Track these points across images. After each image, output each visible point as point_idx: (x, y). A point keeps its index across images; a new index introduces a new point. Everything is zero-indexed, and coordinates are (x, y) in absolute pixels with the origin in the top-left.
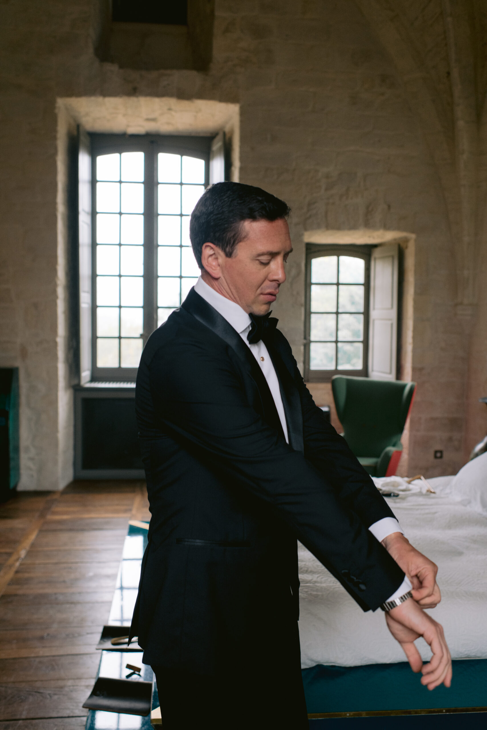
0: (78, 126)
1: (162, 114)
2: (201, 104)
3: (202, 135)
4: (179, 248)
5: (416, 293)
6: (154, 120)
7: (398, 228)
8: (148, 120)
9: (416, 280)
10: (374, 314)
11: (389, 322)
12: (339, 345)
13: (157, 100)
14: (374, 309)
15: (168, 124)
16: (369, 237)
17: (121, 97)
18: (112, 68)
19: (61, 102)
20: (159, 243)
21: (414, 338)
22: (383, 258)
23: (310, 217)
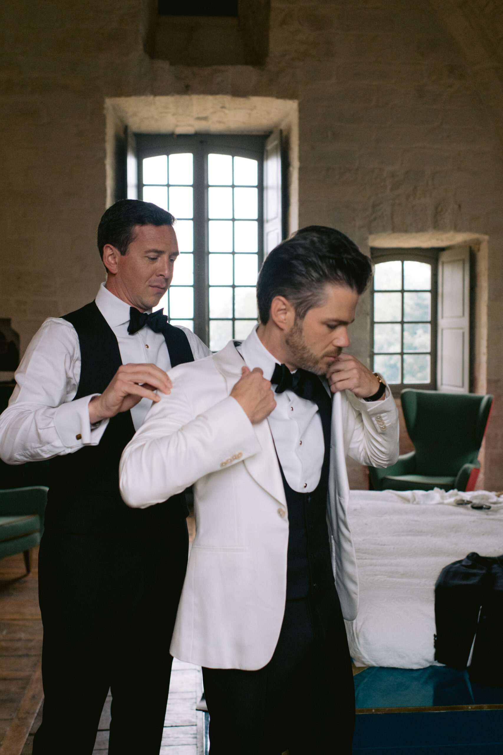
0: (126, 128)
1: (214, 113)
2: (256, 101)
3: (254, 133)
4: (231, 255)
5: (490, 299)
6: (205, 119)
7: (470, 230)
8: (199, 119)
9: (490, 285)
10: (442, 323)
11: (461, 331)
12: (405, 356)
13: (210, 98)
14: (442, 317)
15: (220, 122)
16: (438, 239)
17: (173, 95)
18: (163, 65)
19: (109, 102)
20: (211, 250)
21: (488, 347)
22: (452, 262)
23: (375, 219)
